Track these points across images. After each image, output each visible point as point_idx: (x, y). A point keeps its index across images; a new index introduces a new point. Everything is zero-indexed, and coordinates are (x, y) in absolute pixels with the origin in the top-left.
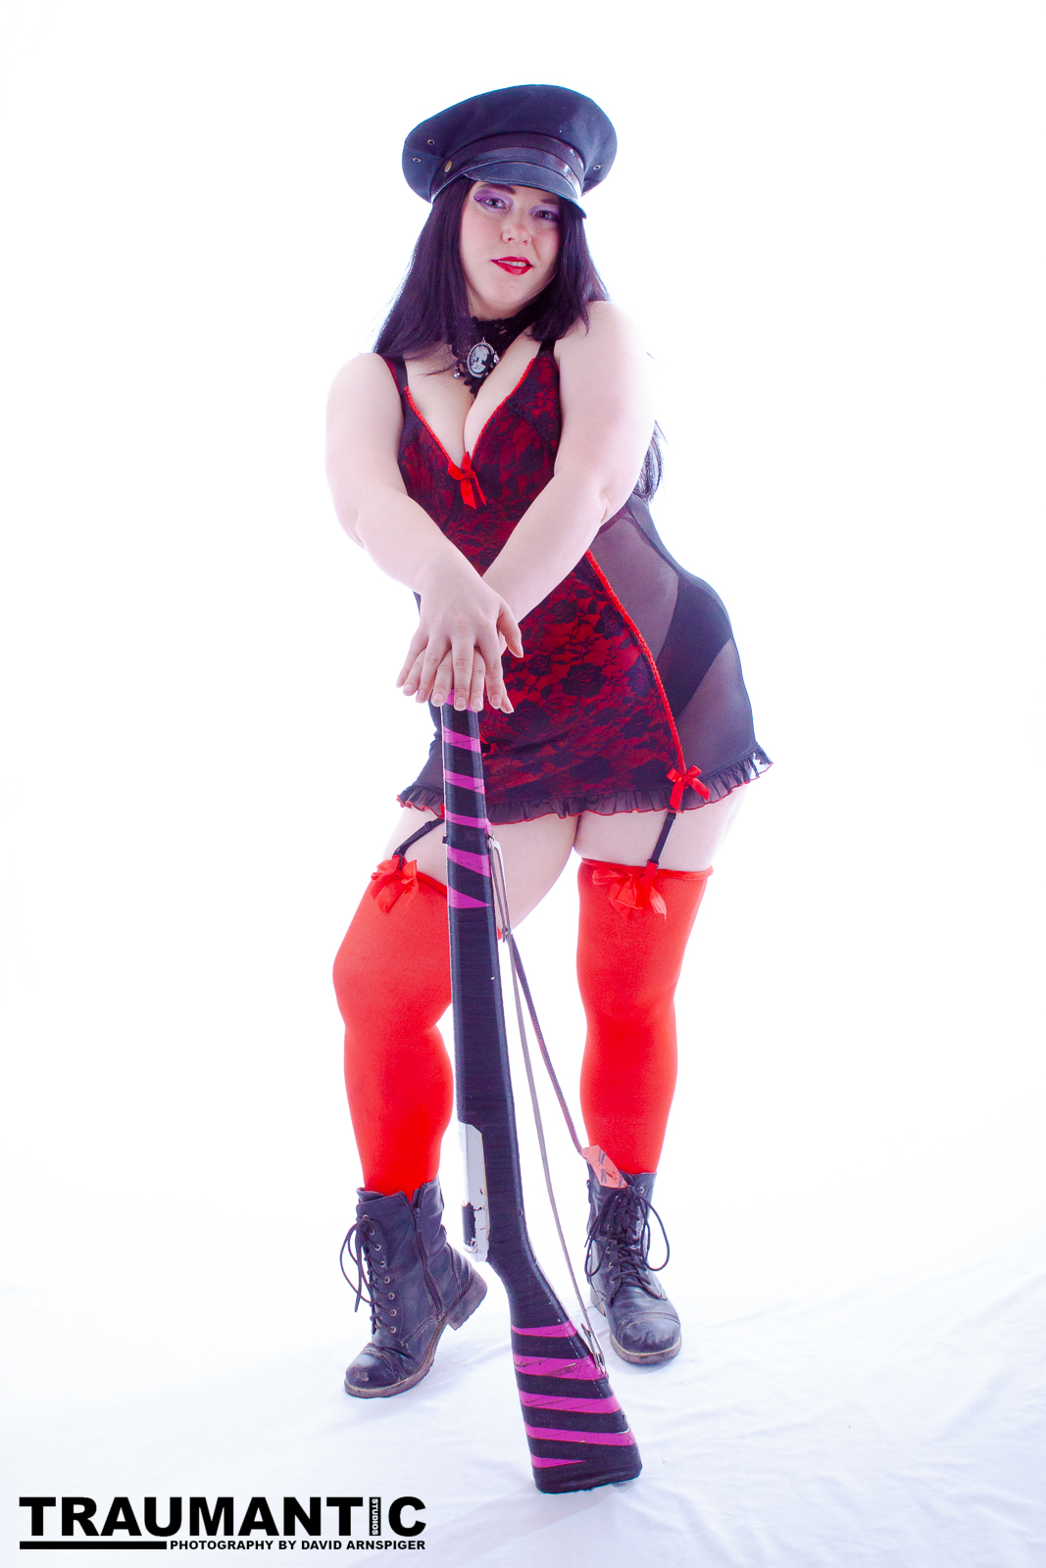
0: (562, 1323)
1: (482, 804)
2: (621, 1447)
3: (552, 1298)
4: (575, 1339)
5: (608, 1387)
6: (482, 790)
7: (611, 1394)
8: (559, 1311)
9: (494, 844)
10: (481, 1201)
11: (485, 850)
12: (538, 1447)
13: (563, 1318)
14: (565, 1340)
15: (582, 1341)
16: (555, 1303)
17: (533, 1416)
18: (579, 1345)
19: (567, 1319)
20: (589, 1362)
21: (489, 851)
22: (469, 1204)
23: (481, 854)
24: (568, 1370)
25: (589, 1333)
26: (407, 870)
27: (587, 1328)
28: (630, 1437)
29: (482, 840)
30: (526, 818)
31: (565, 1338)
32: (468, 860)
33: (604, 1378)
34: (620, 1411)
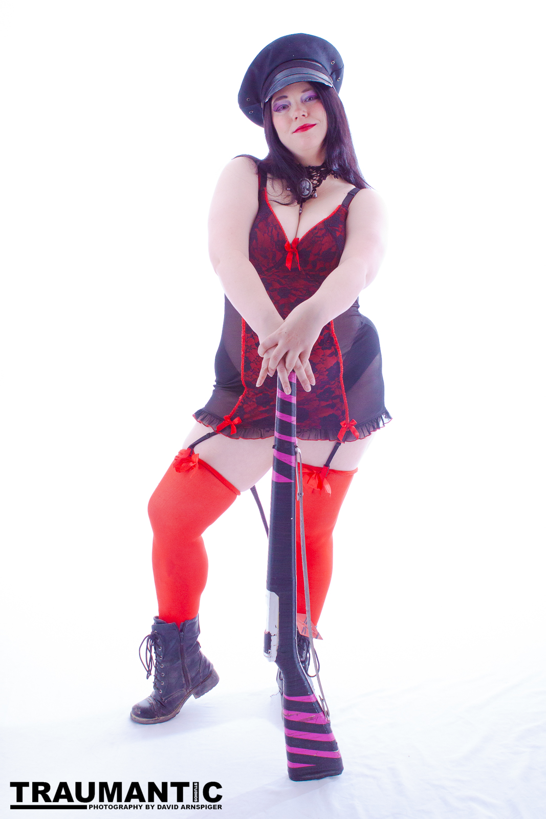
0: (310, 695)
1: (295, 430)
2: (334, 759)
3: (306, 682)
4: (316, 704)
5: (330, 728)
6: (295, 423)
7: (332, 732)
8: (309, 689)
9: (299, 450)
10: (275, 631)
11: (294, 453)
12: (292, 757)
13: (311, 692)
14: (311, 704)
15: (319, 704)
16: (307, 685)
17: (290, 741)
18: (318, 707)
19: (313, 693)
20: (322, 715)
21: (296, 453)
22: (269, 633)
23: (292, 455)
24: (312, 719)
25: (322, 700)
26: (193, 458)
27: (322, 698)
28: (338, 753)
29: (293, 448)
30: (262, 437)
31: (312, 702)
32: (284, 458)
33: (329, 724)
34: (335, 741)
